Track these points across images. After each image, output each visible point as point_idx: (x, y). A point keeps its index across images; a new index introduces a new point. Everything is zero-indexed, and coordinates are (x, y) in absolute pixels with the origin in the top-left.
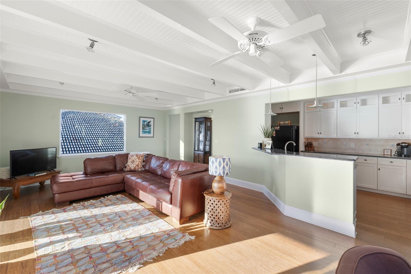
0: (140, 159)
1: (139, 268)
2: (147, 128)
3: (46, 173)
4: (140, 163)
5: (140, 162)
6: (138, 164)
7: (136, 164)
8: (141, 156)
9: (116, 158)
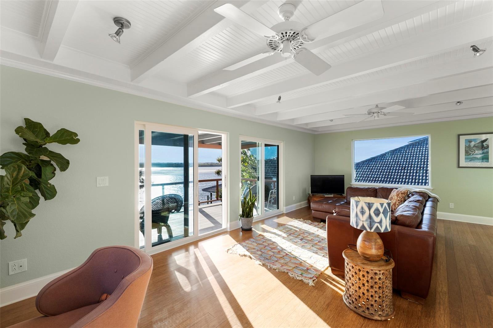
0: (399, 196)
1: (260, 265)
2: (476, 152)
3: (333, 196)
4: (397, 202)
5: (399, 200)
6: (396, 202)
7: (393, 202)
8: (402, 193)
9: (378, 191)
